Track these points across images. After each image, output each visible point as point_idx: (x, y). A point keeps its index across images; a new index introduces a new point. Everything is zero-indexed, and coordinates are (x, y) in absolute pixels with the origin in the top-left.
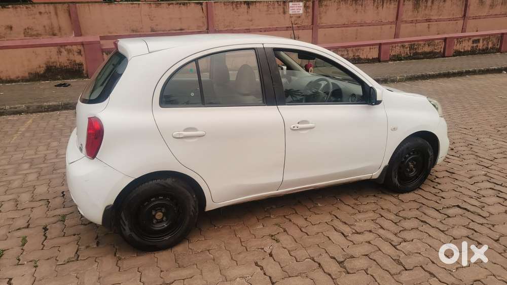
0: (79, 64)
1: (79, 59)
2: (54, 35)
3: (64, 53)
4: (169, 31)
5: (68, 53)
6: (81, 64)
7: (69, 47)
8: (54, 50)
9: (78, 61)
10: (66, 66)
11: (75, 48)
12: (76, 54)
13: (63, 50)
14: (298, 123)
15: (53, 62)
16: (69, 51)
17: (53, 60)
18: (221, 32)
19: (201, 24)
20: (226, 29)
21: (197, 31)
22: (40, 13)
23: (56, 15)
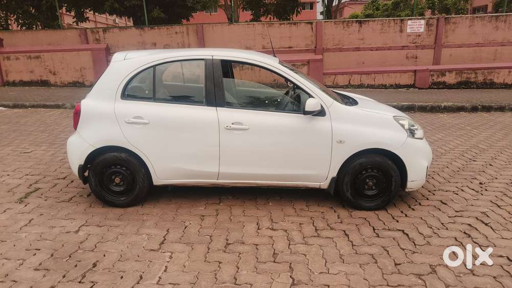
4: (279, 48)
14: (233, 124)
18: (328, 50)
19: (309, 43)
20: (335, 47)
21: (305, 48)
22: (176, 33)
23: (188, 34)
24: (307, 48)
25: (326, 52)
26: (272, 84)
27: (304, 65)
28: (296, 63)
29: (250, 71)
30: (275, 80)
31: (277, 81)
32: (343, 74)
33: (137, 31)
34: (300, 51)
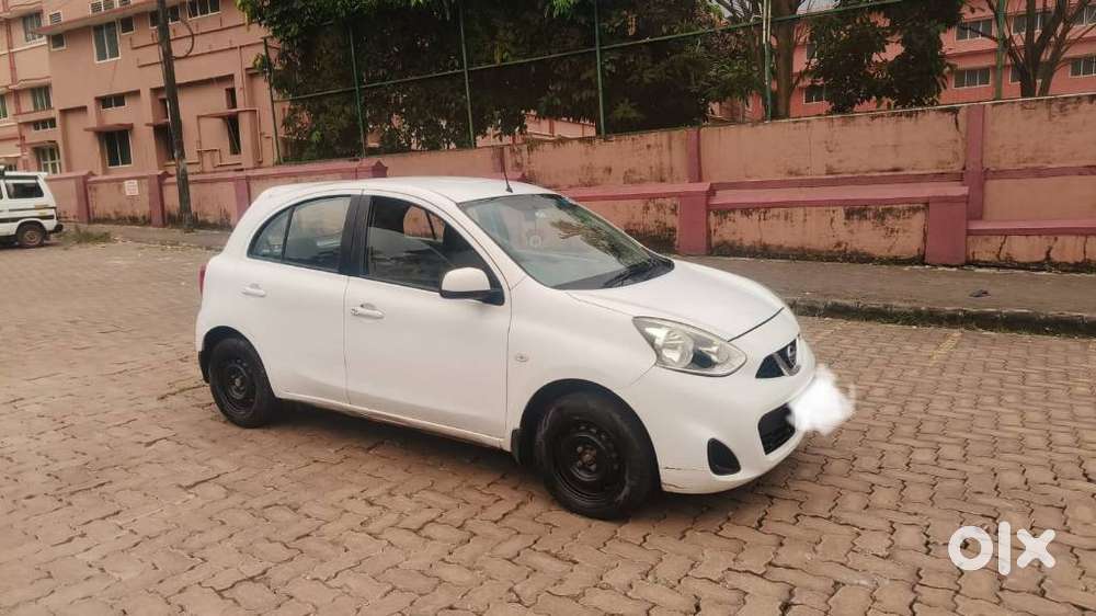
0: (670, 230)
1: (672, 221)
2: (662, 181)
3: (653, 210)
4: (867, 172)
5: (659, 210)
6: (673, 230)
7: (660, 201)
8: (639, 204)
9: (669, 225)
10: (650, 232)
11: (668, 202)
12: (668, 211)
13: (651, 205)
14: (362, 306)
15: (635, 225)
16: (660, 208)
17: (634, 221)
18: (1001, 174)
19: (950, 157)
20: (1022, 166)
21: (935, 171)
22: (649, 146)
23: (670, 148)
24: (941, 171)
25: (992, 179)
26: (831, 251)
27: (916, 210)
28: (895, 206)
29: (783, 221)
30: (839, 244)
31: (844, 245)
32: (1026, 233)
33: (582, 146)
34: (920, 178)
